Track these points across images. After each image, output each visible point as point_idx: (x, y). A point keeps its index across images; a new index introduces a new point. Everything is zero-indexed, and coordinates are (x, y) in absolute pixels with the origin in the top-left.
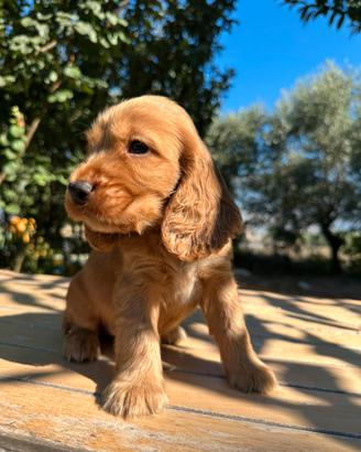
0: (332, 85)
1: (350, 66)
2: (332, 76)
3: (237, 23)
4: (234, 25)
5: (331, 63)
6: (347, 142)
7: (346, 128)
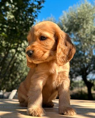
0: (86, 10)
6: (94, 37)
7: (93, 30)
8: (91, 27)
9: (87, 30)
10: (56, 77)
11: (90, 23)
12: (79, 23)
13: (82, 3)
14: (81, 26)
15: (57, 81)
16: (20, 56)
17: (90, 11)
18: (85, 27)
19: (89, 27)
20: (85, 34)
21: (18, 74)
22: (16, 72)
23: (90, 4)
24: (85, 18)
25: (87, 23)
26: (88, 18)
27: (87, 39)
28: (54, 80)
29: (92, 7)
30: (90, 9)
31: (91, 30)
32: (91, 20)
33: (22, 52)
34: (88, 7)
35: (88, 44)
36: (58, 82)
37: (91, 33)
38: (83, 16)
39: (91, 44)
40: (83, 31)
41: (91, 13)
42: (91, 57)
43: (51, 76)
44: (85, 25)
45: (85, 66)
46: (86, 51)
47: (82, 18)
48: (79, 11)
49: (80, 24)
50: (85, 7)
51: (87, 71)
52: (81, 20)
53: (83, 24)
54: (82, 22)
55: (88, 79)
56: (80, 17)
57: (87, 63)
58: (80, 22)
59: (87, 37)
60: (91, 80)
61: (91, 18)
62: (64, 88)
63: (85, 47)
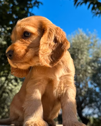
0: (81, 40)
1: (89, 32)
2: (81, 36)
3: (42, 3)
4: (40, 4)
5: (81, 30)
6: (89, 68)
7: (88, 61)
8: (86, 58)
9: (82, 60)
10: (58, 84)
11: (85, 54)
12: (73, 54)
13: (77, 34)
14: (76, 56)
15: (59, 88)
16: (10, 85)
17: (85, 41)
18: (80, 57)
19: (84, 58)
20: (80, 65)
21: (6, 107)
22: (4, 105)
23: (85, 35)
24: (80, 48)
25: (82, 54)
26: (83, 48)
27: (82, 70)
28: (55, 88)
29: (87, 37)
30: (85, 40)
31: (86, 61)
32: (86, 51)
33: (13, 81)
34: (83, 38)
35: (83, 75)
36: (61, 90)
37: (87, 63)
38: (78, 46)
39: (86, 76)
40: (78, 62)
41: (86, 44)
42: (86, 90)
43: (51, 83)
44: (80, 56)
45: (80, 99)
46: (81, 83)
47: (76, 48)
48: (73, 41)
49: (75, 54)
50: (80, 37)
51: (83, 105)
52: (76, 50)
53: (78, 54)
54: (77, 52)
55: (84, 115)
56: (75, 47)
57: (82, 96)
58: (74, 52)
59: (82, 67)
60: (86, 115)
61: (86, 49)
62: (68, 98)
63: (80, 78)
